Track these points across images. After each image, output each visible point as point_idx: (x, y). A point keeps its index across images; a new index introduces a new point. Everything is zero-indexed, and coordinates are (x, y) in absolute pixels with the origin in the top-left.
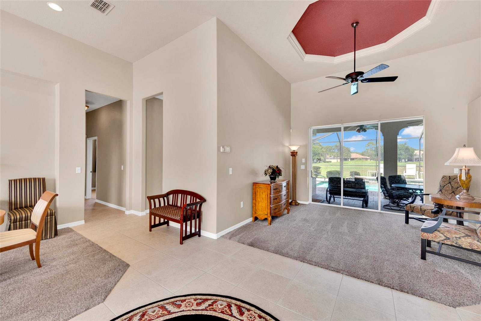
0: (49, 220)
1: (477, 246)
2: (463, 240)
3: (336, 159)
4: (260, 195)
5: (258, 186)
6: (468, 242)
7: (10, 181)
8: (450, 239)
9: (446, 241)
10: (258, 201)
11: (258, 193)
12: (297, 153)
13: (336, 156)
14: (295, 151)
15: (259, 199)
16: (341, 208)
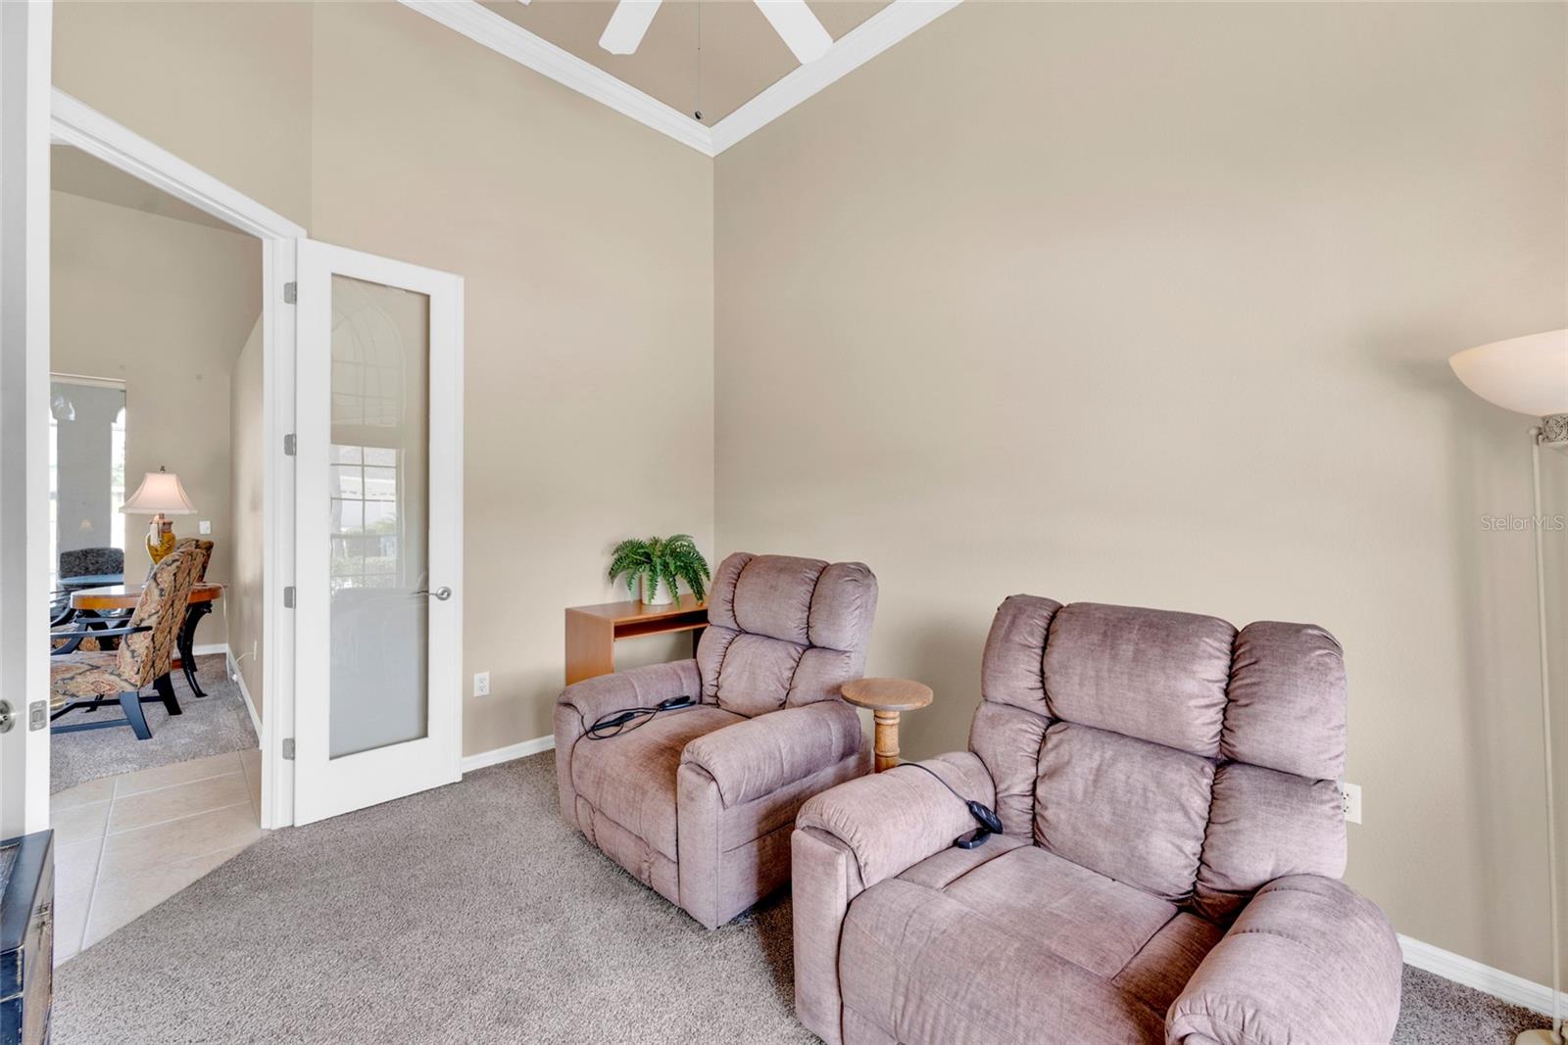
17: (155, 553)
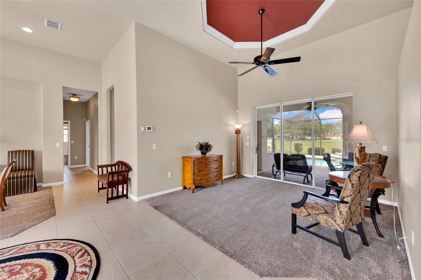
0: (30, 180)
1: (331, 224)
2: (320, 216)
3: (336, 136)
4: (187, 167)
5: (186, 159)
6: (324, 219)
7: (9, 152)
8: (311, 215)
9: (308, 217)
10: (186, 172)
11: (186, 166)
12: (240, 131)
13: (336, 133)
14: (238, 129)
15: (186, 171)
16: (281, 182)
17: (358, 161)
